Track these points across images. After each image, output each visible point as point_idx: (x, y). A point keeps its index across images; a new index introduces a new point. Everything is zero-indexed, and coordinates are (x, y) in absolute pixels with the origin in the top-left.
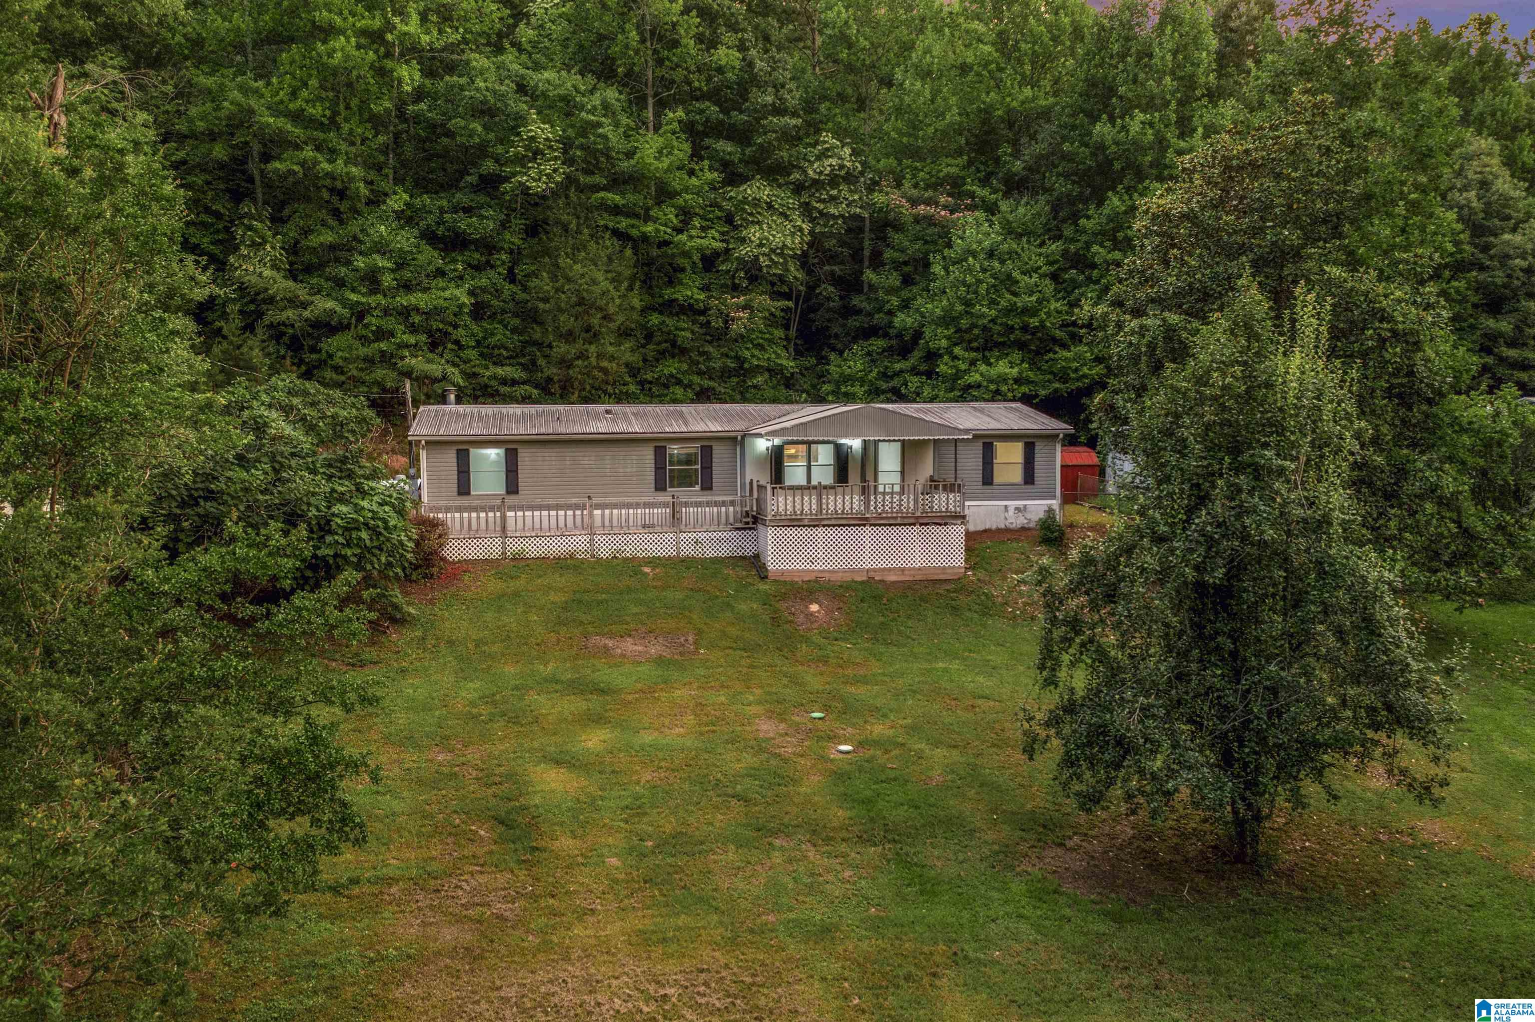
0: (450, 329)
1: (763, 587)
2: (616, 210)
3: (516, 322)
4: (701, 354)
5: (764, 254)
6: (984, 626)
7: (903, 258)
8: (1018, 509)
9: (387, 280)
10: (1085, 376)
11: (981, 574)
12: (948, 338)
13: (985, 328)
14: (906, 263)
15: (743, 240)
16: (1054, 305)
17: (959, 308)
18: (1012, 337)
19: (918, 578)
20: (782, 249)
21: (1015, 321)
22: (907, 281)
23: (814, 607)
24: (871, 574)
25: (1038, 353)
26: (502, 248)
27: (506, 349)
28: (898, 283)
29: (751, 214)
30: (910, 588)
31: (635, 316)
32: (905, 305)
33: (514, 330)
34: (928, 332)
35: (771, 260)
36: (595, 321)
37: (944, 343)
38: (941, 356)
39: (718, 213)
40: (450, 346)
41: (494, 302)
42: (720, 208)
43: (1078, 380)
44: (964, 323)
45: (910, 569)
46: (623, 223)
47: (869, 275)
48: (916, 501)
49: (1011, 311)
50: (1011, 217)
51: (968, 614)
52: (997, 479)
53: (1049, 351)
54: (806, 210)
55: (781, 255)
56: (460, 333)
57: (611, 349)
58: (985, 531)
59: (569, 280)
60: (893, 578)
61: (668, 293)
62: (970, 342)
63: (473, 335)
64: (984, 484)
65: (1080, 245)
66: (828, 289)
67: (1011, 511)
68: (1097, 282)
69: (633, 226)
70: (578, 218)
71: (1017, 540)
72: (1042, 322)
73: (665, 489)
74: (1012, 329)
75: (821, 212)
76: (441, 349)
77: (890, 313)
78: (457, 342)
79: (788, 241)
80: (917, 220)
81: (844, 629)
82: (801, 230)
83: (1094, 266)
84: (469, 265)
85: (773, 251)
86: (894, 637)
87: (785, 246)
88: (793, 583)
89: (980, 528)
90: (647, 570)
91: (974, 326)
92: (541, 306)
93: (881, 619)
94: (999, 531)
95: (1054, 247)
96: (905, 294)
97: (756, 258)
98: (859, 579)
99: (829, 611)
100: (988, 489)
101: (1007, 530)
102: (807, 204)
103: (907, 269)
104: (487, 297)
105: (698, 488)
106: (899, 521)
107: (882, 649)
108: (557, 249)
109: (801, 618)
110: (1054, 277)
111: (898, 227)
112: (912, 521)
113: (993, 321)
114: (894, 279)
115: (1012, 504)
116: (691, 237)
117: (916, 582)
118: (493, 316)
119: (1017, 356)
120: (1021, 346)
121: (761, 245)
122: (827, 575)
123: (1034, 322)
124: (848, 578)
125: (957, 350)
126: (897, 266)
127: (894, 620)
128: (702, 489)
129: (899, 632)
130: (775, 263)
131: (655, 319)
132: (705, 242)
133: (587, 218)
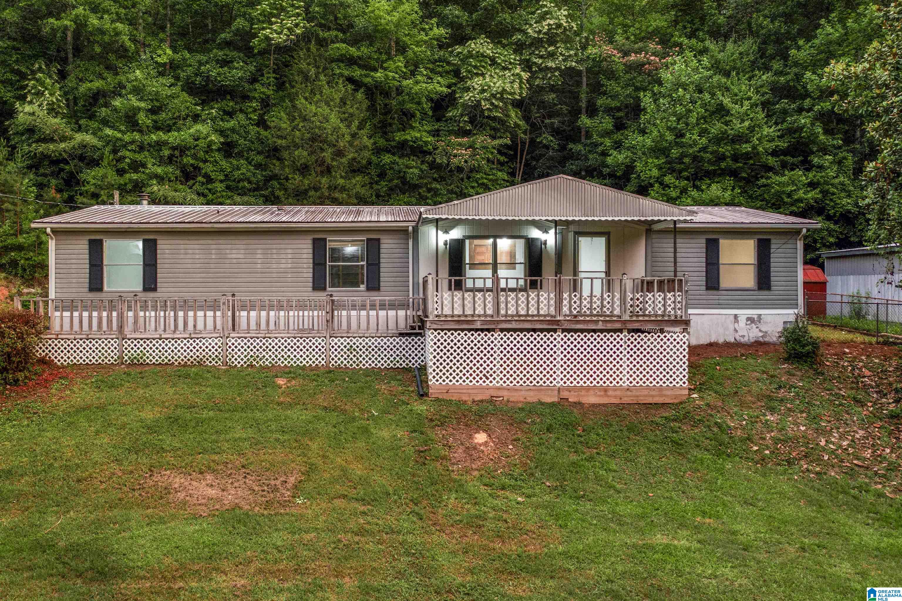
0: (201, 165)
1: (420, 407)
2: (351, 61)
3: (259, 158)
4: (429, 190)
5: (485, 99)
6: (721, 471)
7: (615, 104)
8: (750, 320)
9: (142, 118)
10: (800, 200)
11: (711, 398)
12: (660, 168)
13: (695, 158)
14: (619, 109)
15: (468, 89)
16: (766, 131)
17: (670, 137)
18: (723, 165)
19: (626, 400)
20: (502, 93)
21: (726, 149)
22: (619, 126)
23: (481, 438)
24: (565, 394)
25: (749, 181)
26: (254, 98)
27: (250, 182)
28: (610, 127)
29: (475, 67)
30: (614, 413)
31: (367, 154)
32: (618, 146)
33: (258, 166)
34: (639, 166)
35: (492, 104)
36: (327, 155)
37: (655, 172)
38: (652, 185)
39: (447, 68)
40: (200, 179)
41: (241, 141)
42: (449, 63)
43: (792, 205)
44: (675, 152)
45: (615, 389)
46: (357, 73)
47: (585, 121)
48: (623, 300)
49: (722, 139)
50: (720, 56)
51: (695, 452)
52: (725, 282)
53: (762, 177)
54: (527, 65)
55: (501, 99)
56: (208, 168)
57: (341, 181)
58: (711, 345)
59: (305, 119)
60: (592, 399)
61: (399, 136)
62: (680, 172)
63: (222, 170)
64: (708, 288)
65: (789, 77)
66: (546, 138)
67: (742, 320)
68: (809, 110)
69: (366, 76)
70: (318, 67)
71: (755, 356)
72: (754, 148)
73: (324, 289)
74: (723, 158)
75: (539, 66)
76: (191, 182)
77: (605, 154)
78: (206, 176)
79: (508, 87)
80: (630, 68)
81: (517, 472)
82: (520, 78)
83: (806, 95)
84: (224, 111)
85: (494, 96)
86: (590, 486)
87: (504, 90)
88: (460, 403)
89: (704, 341)
90: (281, 381)
91: (683, 155)
92: (279, 142)
93: (574, 458)
94: (727, 345)
95: (764, 77)
96: (617, 136)
97: (479, 102)
98: (548, 400)
99: (502, 443)
100: (712, 295)
101: (737, 345)
102: (528, 61)
103: (621, 114)
104: (235, 137)
105: (363, 287)
106: (600, 326)
107: (570, 506)
108: (297, 94)
109: (459, 453)
110: (765, 105)
111: (611, 75)
112: (618, 326)
113: (704, 149)
114: (607, 123)
115: (744, 313)
116: (417, 82)
117: (622, 406)
118: (240, 155)
119: (729, 181)
120: (734, 173)
121: (483, 91)
122: (505, 393)
123: (746, 148)
124: (532, 398)
125: (668, 179)
126: (609, 110)
127: (591, 459)
128: (368, 289)
129: (598, 479)
130: (496, 107)
131: (387, 158)
132: (430, 87)
133: (325, 69)
